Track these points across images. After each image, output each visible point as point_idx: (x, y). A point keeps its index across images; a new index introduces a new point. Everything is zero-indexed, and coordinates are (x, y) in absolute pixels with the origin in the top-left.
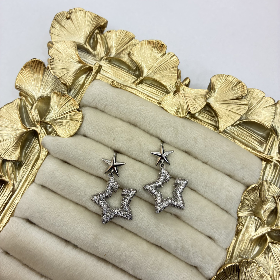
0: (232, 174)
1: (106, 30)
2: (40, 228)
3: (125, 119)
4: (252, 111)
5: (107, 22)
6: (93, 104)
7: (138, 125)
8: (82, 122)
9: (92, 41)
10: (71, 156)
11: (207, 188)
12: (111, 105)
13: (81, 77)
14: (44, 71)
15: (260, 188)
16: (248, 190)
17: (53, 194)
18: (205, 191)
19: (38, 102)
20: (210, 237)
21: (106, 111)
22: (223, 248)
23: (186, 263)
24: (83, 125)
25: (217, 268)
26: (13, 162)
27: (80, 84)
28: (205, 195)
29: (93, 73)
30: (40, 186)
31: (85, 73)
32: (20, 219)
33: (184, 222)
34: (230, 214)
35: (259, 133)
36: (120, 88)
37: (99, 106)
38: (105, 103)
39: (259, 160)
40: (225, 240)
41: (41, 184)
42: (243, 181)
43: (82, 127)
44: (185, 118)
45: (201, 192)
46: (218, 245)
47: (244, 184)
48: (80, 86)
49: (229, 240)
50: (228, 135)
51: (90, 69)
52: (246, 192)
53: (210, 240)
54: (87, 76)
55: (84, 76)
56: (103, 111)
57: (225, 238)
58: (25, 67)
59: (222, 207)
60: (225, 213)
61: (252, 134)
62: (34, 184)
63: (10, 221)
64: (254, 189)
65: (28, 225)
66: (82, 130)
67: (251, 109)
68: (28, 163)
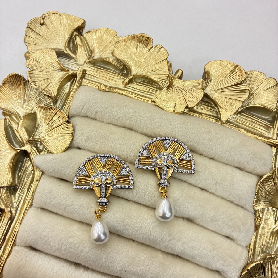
0: (242, 167)
1: (85, 30)
2: (46, 254)
3: (119, 124)
4: (253, 95)
5: (85, 22)
6: (83, 113)
7: (134, 128)
8: (73, 134)
9: (71, 45)
10: (67, 173)
11: (218, 185)
12: (102, 111)
13: (66, 86)
14: (25, 85)
15: (274, 176)
16: (261, 180)
17: (55, 216)
18: (216, 189)
19: (24, 120)
20: (228, 237)
21: (98, 118)
22: (244, 247)
23: (207, 269)
24: (75, 137)
25: (240, 269)
26: (7, 187)
27: (66, 93)
28: (217, 193)
29: (77, 80)
30: (40, 210)
31: (69, 81)
32: (23, 248)
33: (198, 225)
34: (246, 209)
35: (264, 117)
36: (109, 91)
37: (89, 114)
38: (95, 111)
39: (269, 147)
40: (245, 238)
41: (40, 207)
42: (255, 172)
43: (75, 139)
44: (183, 113)
45: (212, 191)
46: (238, 245)
47: (256, 175)
48: (65, 95)
49: (249, 237)
50: (232, 125)
51: (74, 76)
52: (259, 184)
53: (229, 240)
54: (72, 83)
55: (69, 84)
56: (94, 119)
57: (245, 236)
58: (4, 84)
59: (236, 203)
60: (240, 209)
61: (257, 120)
62: (32, 208)
63: (13, 252)
64: (268, 179)
65: (32, 253)
66: (74, 142)
67: (252, 94)
68: (22, 187)
